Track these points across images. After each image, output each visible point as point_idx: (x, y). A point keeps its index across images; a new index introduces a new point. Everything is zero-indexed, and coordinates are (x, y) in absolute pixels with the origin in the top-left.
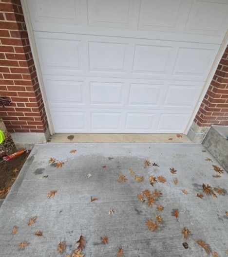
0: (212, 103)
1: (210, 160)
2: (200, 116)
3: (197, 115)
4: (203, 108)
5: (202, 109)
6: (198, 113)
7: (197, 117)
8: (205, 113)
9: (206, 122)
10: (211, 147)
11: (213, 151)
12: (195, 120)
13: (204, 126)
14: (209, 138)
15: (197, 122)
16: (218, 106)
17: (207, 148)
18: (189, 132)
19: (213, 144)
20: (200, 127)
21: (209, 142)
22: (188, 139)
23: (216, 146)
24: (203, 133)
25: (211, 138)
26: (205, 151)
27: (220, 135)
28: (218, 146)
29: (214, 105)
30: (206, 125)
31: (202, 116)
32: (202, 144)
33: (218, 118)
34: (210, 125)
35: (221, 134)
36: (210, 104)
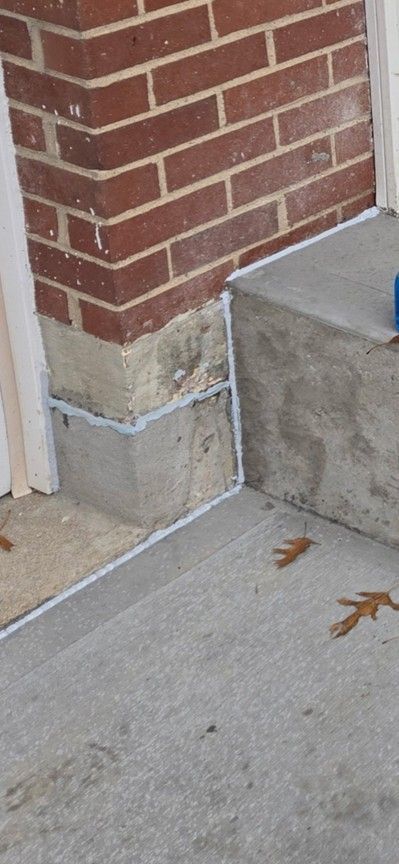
0: (94, 84)
1: (370, 604)
2: (62, 243)
3: (33, 248)
4: (52, 155)
5: (46, 170)
6: (37, 217)
7: (42, 259)
8: (86, 195)
9: (151, 271)
10: (329, 472)
11: (365, 500)
12: (48, 304)
13: (155, 316)
14: (274, 400)
15: (75, 313)
16: (170, 82)
17: (303, 504)
18: (61, 452)
19: (335, 439)
20: (130, 352)
21: (291, 435)
22: (95, 522)
23: (360, 446)
24: (200, 386)
25: (289, 397)
26: (303, 546)
27: (336, 332)
28: (368, 433)
29: (129, 96)
30: (175, 302)
31: (81, 233)
32: (253, 482)
33: (249, 185)
34: (216, 285)
35: (338, 319)
36: (83, 96)
